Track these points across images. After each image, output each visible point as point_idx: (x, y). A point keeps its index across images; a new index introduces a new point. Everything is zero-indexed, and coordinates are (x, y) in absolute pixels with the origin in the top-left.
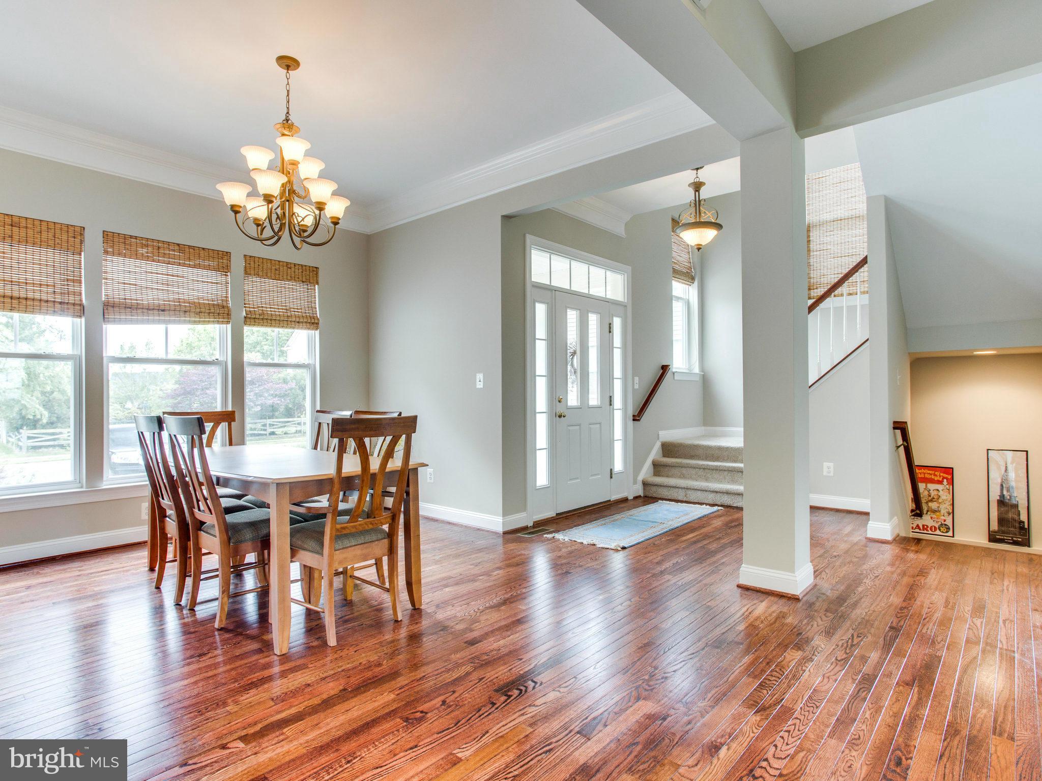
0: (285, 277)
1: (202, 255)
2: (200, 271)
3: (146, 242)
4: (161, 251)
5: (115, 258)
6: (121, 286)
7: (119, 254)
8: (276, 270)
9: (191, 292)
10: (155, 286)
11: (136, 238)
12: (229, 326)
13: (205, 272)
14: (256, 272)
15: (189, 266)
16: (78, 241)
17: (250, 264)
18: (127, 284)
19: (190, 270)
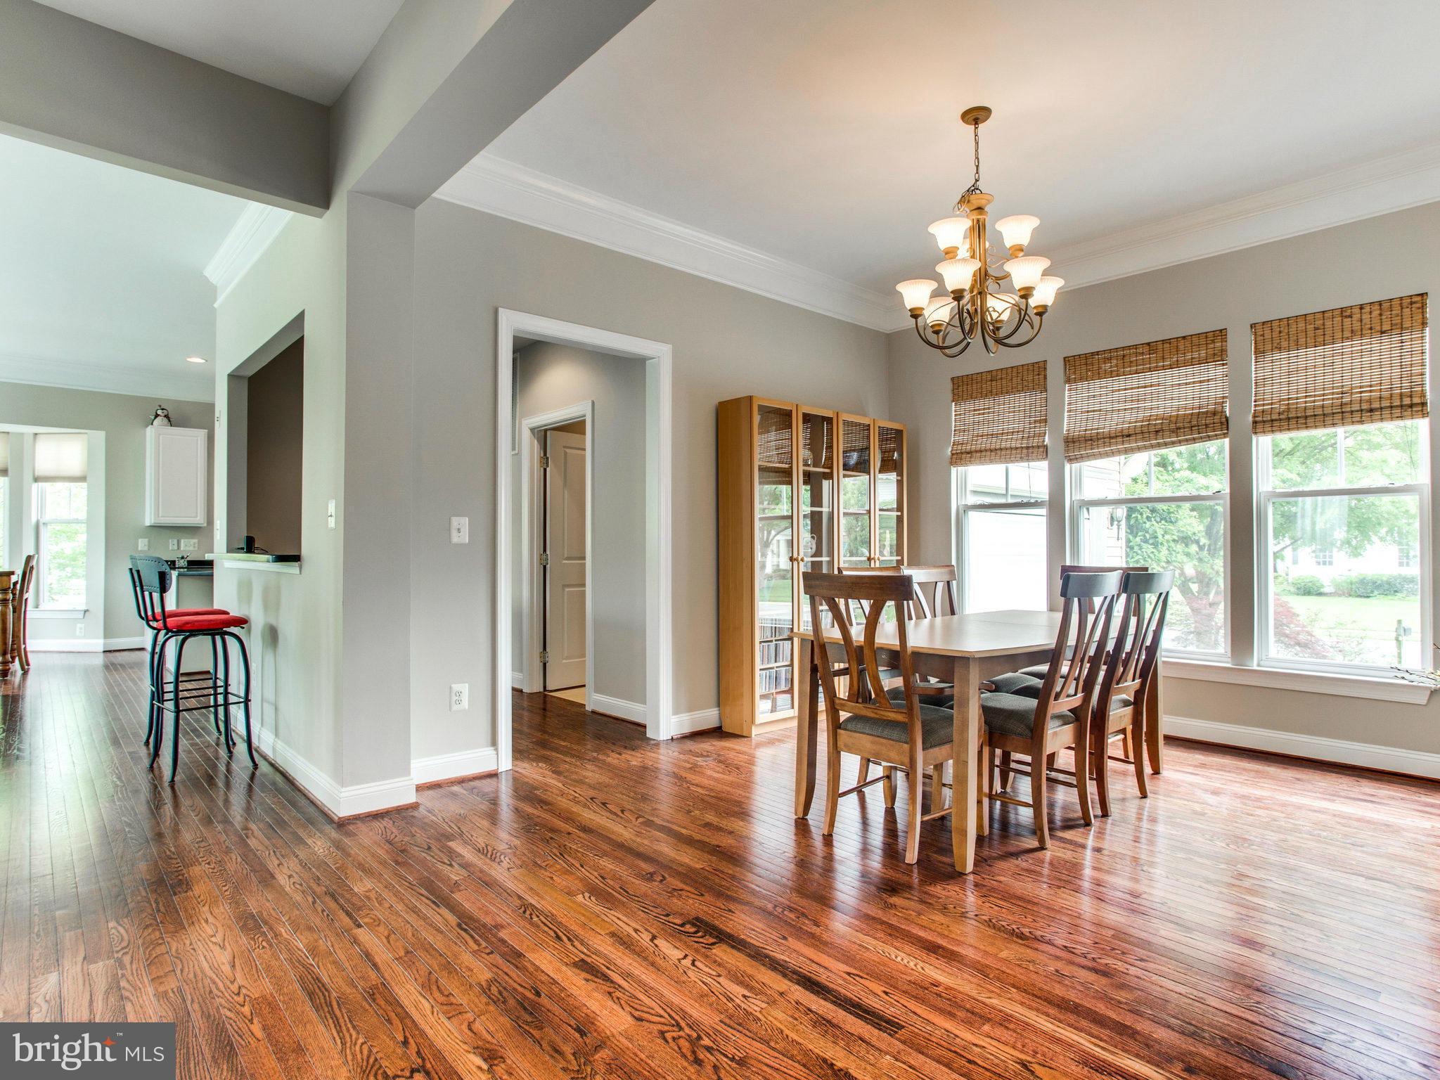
0: (1338, 335)
1: (1181, 347)
2: (1183, 370)
3: (1107, 355)
4: (1127, 359)
5: (1079, 385)
6: (1085, 416)
7: (1081, 379)
8: (1316, 329)
9: (1169, 403)
10: (1122, 406)
11: (1098, 353)
12: (1227, 441)
13: (1189, 370)
14: (1275, 345)
15: (1164, 368)
16: (1041, 377)
17: (1263, 335)
18: (1091, 411)
19: (1169, 372)
